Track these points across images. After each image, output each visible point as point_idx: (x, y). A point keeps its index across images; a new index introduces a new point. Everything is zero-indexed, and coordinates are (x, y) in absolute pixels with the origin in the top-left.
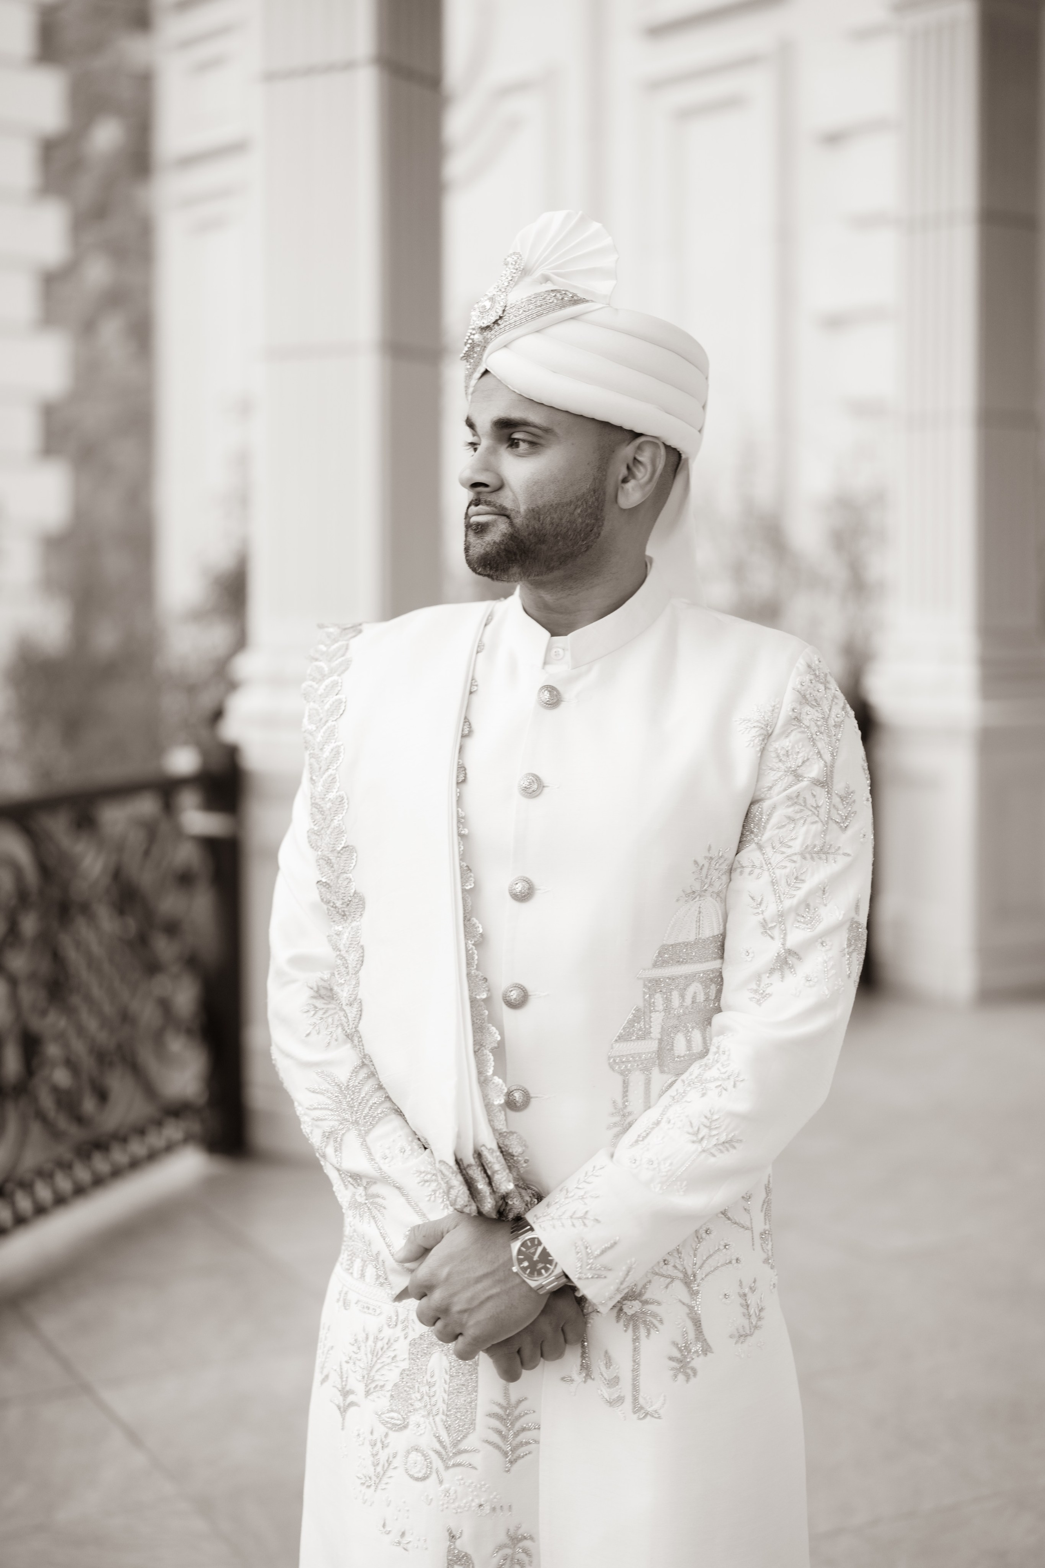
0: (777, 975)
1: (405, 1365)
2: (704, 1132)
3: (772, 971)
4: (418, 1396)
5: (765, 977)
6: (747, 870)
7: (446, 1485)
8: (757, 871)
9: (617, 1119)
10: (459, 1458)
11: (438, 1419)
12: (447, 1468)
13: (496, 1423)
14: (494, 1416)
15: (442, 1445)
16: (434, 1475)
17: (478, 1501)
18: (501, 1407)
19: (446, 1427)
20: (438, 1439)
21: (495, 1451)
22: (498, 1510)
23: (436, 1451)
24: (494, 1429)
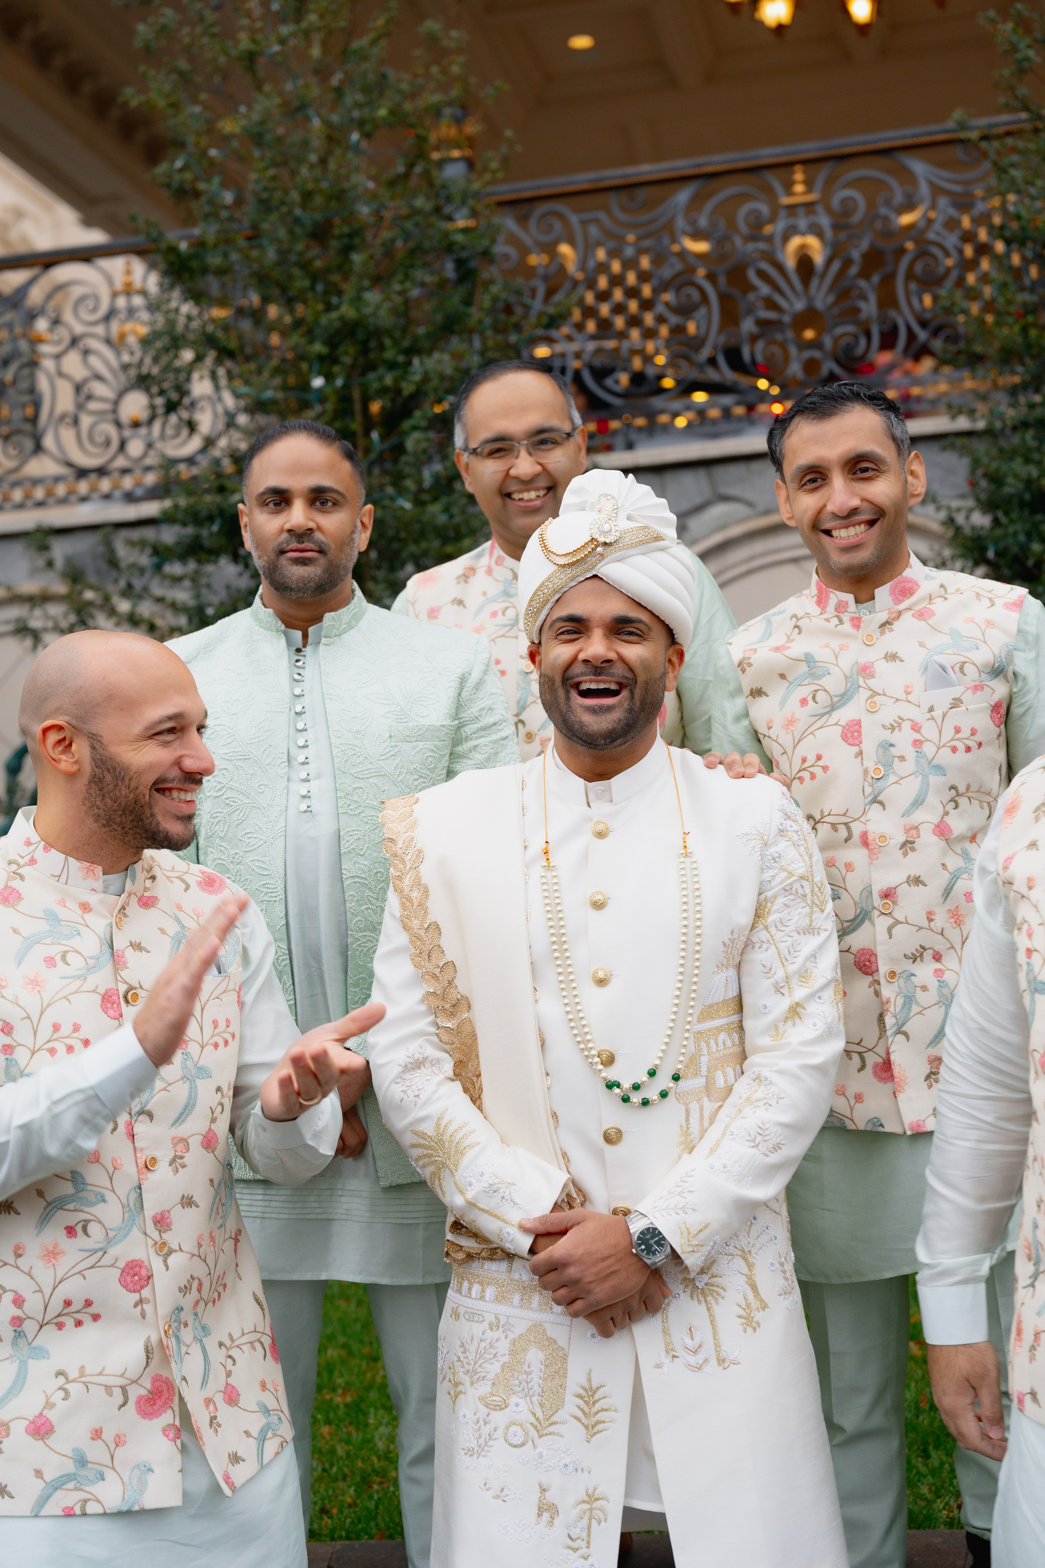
0: (790, 1023)
1: (506, 1359)
2: (759, 1139)
3: (786, 1020)
4: (517, 1382)
5: (781, 1025)
6: (758, 945)
7: (539, 1450)
8: (765, 946)
9: (682, 1139)
10: (551, 1429)
11: (534, 1399)
12: (541, 1436)
13: (580, 1402)
14: (579, 1396)
15: (537, 1419)
16: (530, 1443)
17: (564, 1462)
18: (585, 1390)
19: (541, 1405)
20: (534, 1415)
21: (579, 1424)
22: (580, 1471)
23: (532, 1424)
24: (579, 1407)
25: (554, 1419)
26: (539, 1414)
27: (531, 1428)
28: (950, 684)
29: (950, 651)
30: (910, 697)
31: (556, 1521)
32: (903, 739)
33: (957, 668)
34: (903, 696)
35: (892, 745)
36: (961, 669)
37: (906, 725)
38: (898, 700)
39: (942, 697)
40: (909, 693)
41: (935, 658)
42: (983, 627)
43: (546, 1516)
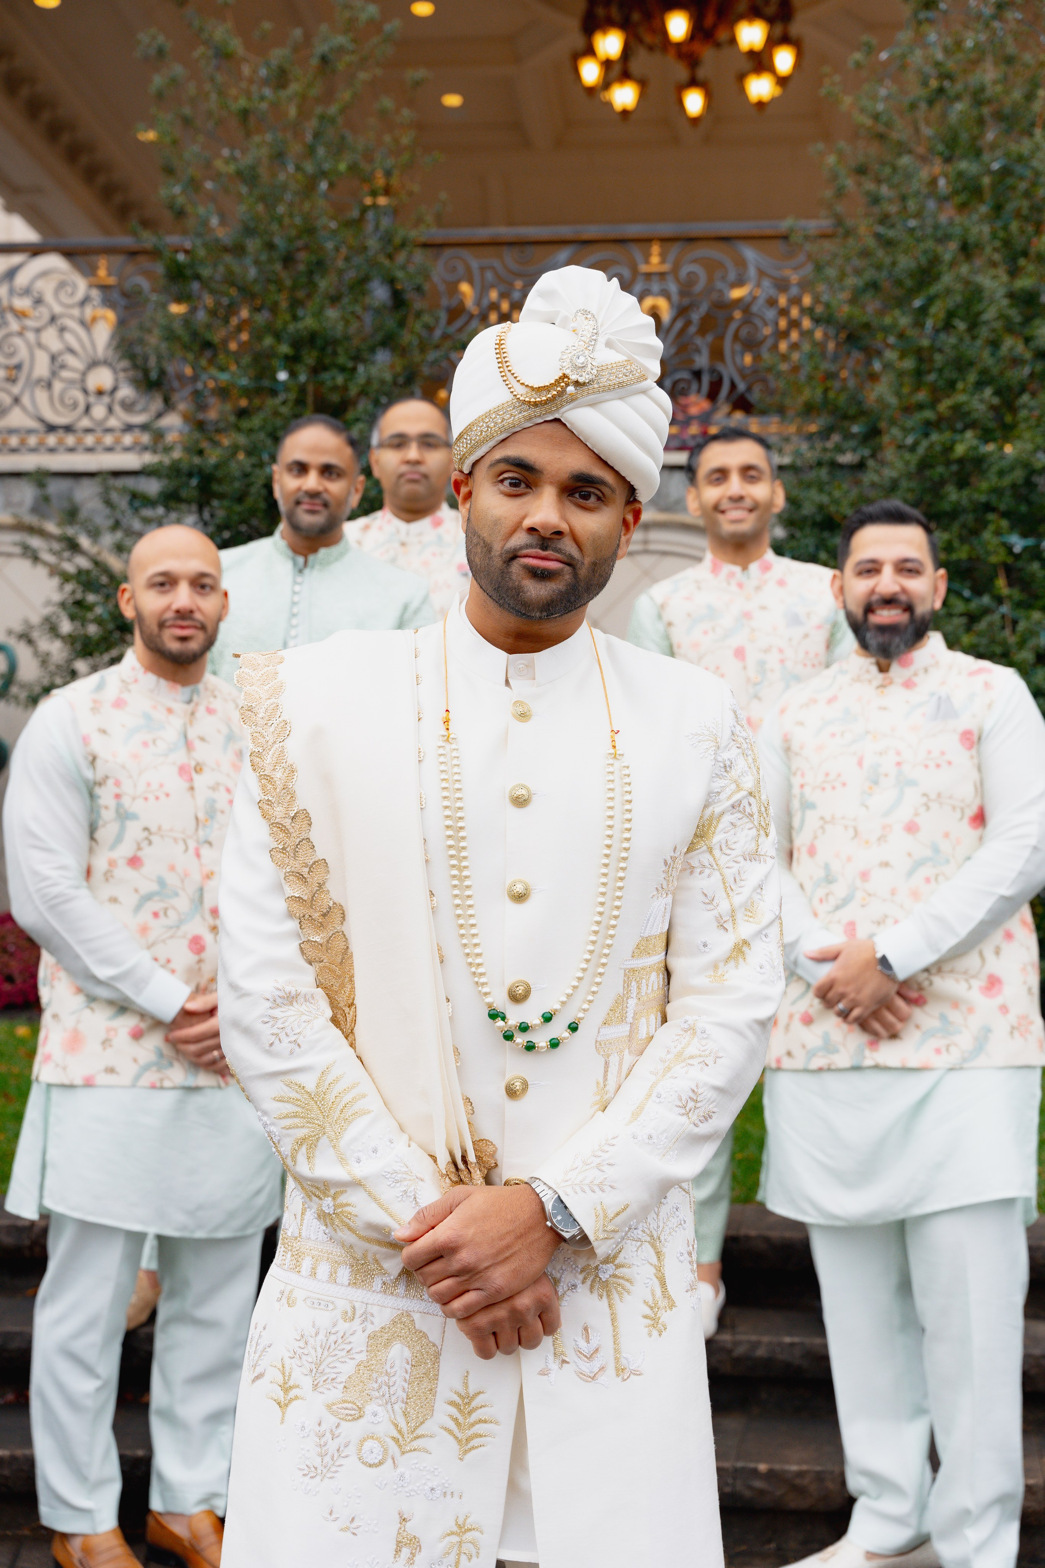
0: (732, 963)
1: (362, 1356)
2: (690, 1105)
3: (728, 959)
4: (376, 1386)
5: (721, 966)
6: (698, 870)
7: (400, 1470)
8: (707, 871)
10: (415, 1444)
11: (396, 1407)
12: (403, 1453)
13: (453, 1411)
14: (452, 1403)
15: (400, 1432)
16: (390, 1461)
17: (430, 1484)
18: (460, 1395)
19: (405, 1414)
20: (396, 1426)
21: (451, 1438)
22: (449, 1496)
23: (393, 1438)
24: (451, 1416)
25: (419, 1432)
26: (402, 1424)
27: (391, 1443)
31: (417, 1558)
43: (406, 1552)
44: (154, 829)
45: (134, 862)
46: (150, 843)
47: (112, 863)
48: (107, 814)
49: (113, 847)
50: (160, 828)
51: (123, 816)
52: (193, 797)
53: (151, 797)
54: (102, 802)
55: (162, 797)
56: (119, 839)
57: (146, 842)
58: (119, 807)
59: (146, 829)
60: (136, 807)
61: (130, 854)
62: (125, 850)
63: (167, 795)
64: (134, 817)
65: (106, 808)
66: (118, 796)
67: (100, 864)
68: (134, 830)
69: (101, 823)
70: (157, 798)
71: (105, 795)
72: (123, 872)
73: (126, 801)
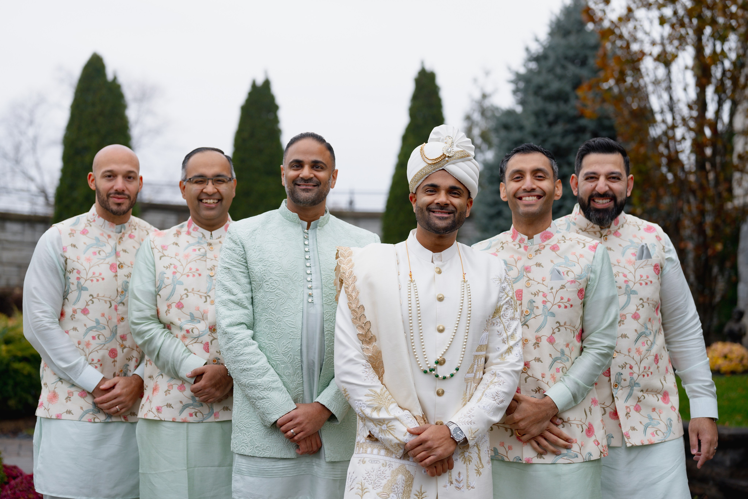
0: (507, 354)
1: (389, 478)
2: (496, 397)
3: (505, 353)
4: (393, 488)
5: (503, 355)
6: (496, 324)
8: (499, 324)
9: (463, 397)
11: (400, 495)
14: (416, 495)
18: (419, 493)
19: (402, 497)
28: (562, 279)
29: (563, 266)
30: (544, 283)
32: (539, 300)
33: (565, 273)
34: (541, 282)
35: (534, 302)
36: (567, 273)
37: (541, 294)
38: (539, 283)
39: (557, 284)
40: (543, 281)
41: (556, 267)
42: (578, 257)
44: (95, 296)
45: (85, 311)
46: (93, 303)
47: (75, 311)
48: (73, 287)
49: (74, 304)
50: (98, 295)
51: (81, 288)
52: (116, 280)
53: (95, 280)
54: (71, 281)
55: (100, 280)
56: (78, 299)
57: (91, 302)
58: (79, 283)
59: (91, 295)
60: (87, 284)
61: (83, 307)
62: (81, 305)
63: (103, 279)
64: (86, 289)
65: (73, 284)
66: (78, 279)
67: (69, 311)
68: (85, 296)
69: (70, 291)
70: (98, 280)
71: (73, 278)
72: (79, 315)
73: (82, 281)
